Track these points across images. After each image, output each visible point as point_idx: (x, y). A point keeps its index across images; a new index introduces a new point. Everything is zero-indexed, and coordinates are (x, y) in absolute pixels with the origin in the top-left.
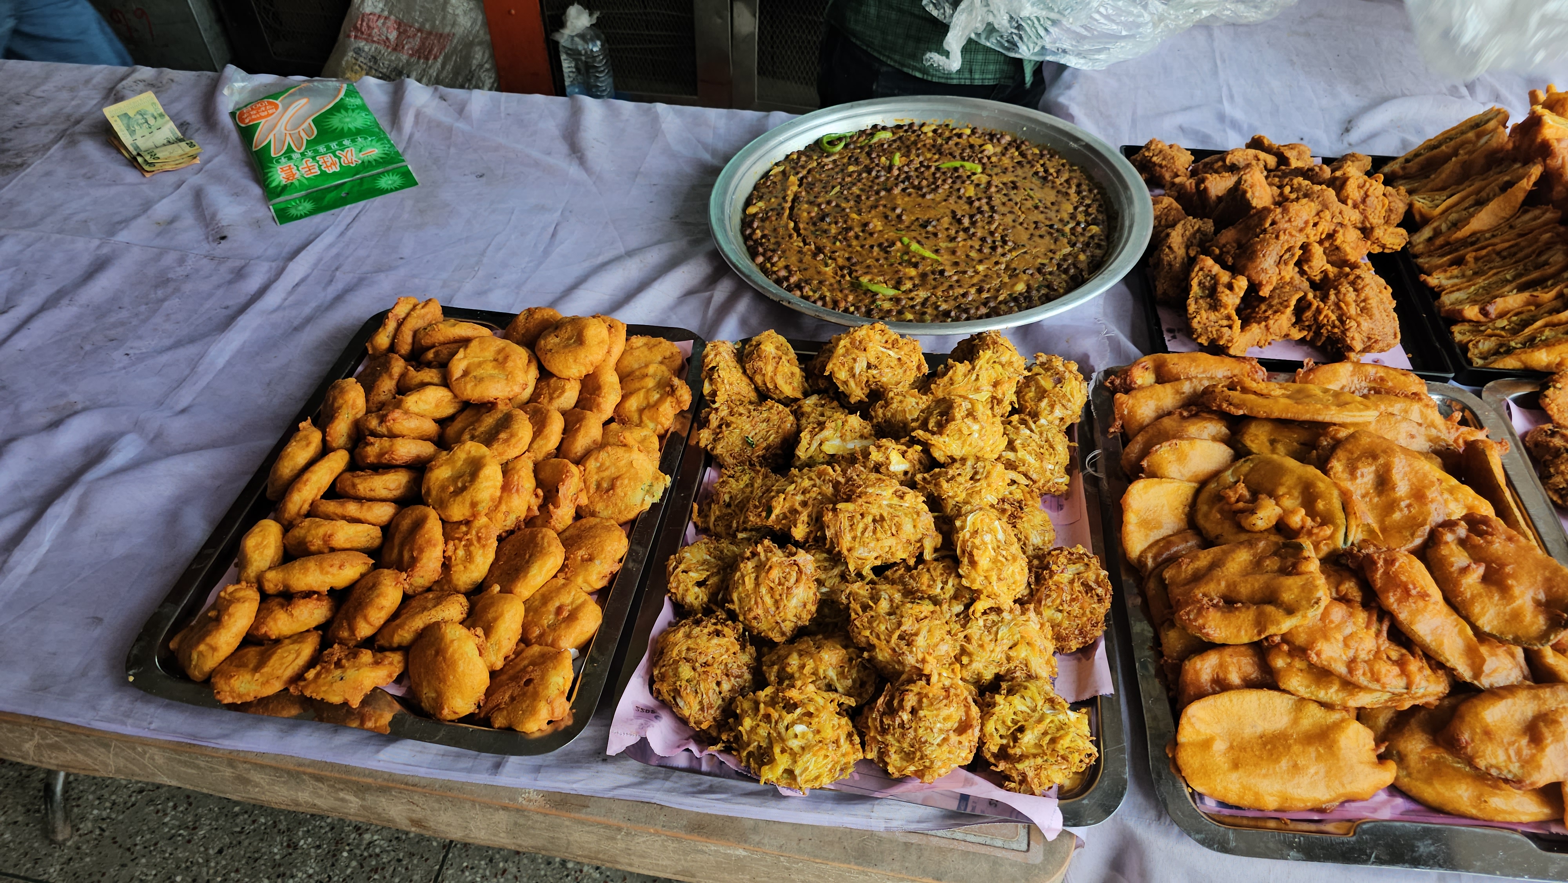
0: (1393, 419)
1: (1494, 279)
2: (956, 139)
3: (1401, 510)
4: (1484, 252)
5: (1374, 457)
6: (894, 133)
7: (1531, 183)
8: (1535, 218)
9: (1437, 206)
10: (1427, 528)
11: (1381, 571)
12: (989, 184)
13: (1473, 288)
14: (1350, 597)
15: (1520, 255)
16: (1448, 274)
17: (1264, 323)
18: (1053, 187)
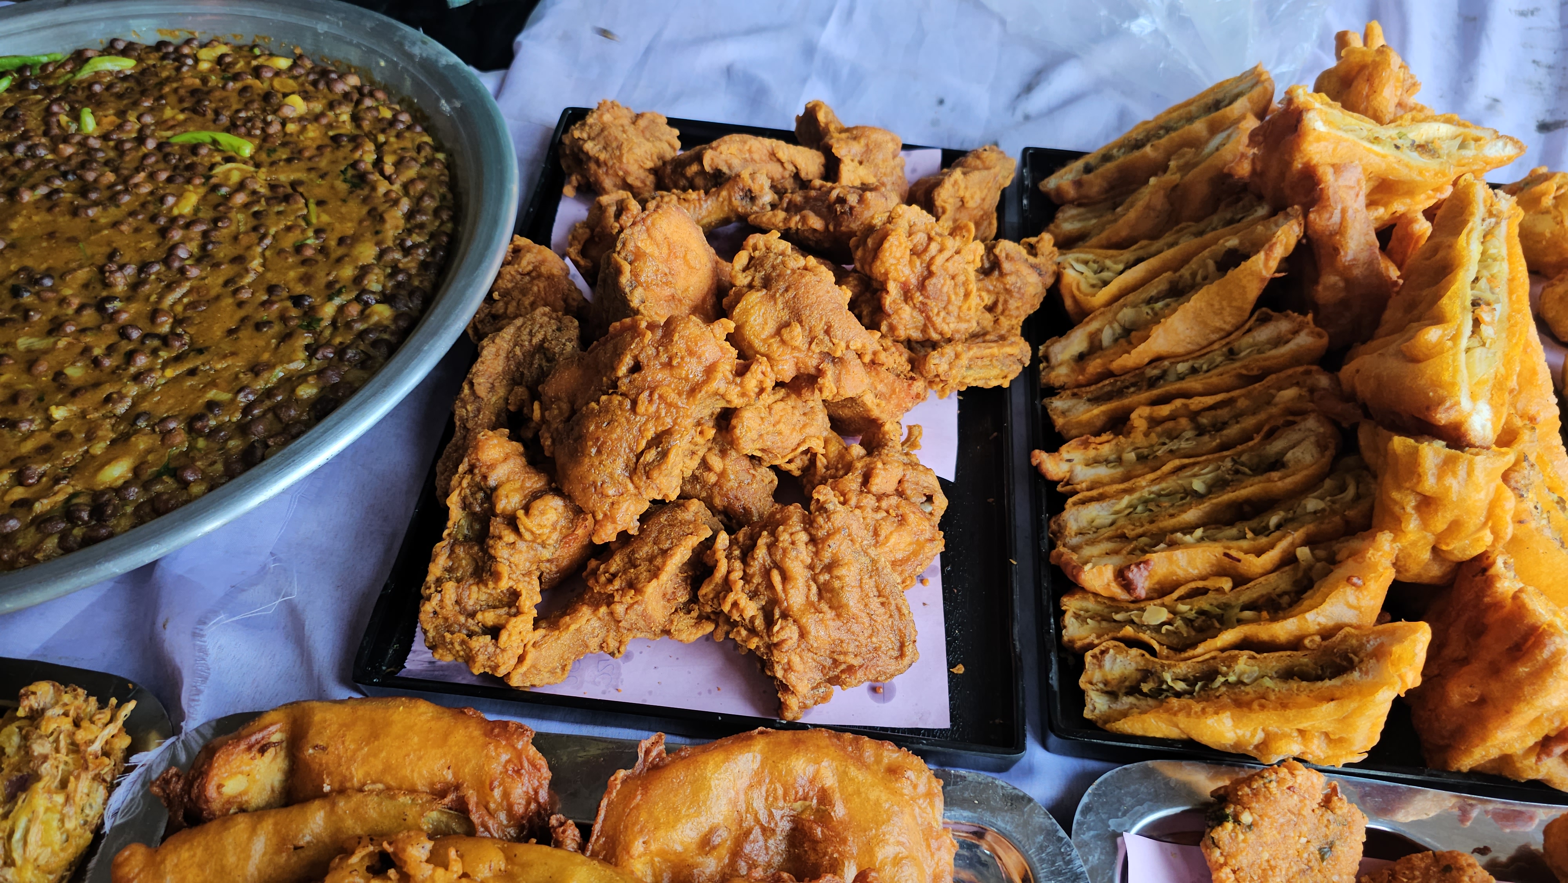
1: (1170, 484)
2: (250, 80)
4: (1165, 410)
6: (139, 60)
7: (1274, 264)
8: (1278, 341)
9: (1105, 283)
12: (241, 186)
13: (1126, 500)
15: (1232, 431)
16: (1091, 453)
17: (603, 610)
18: (365, 200)
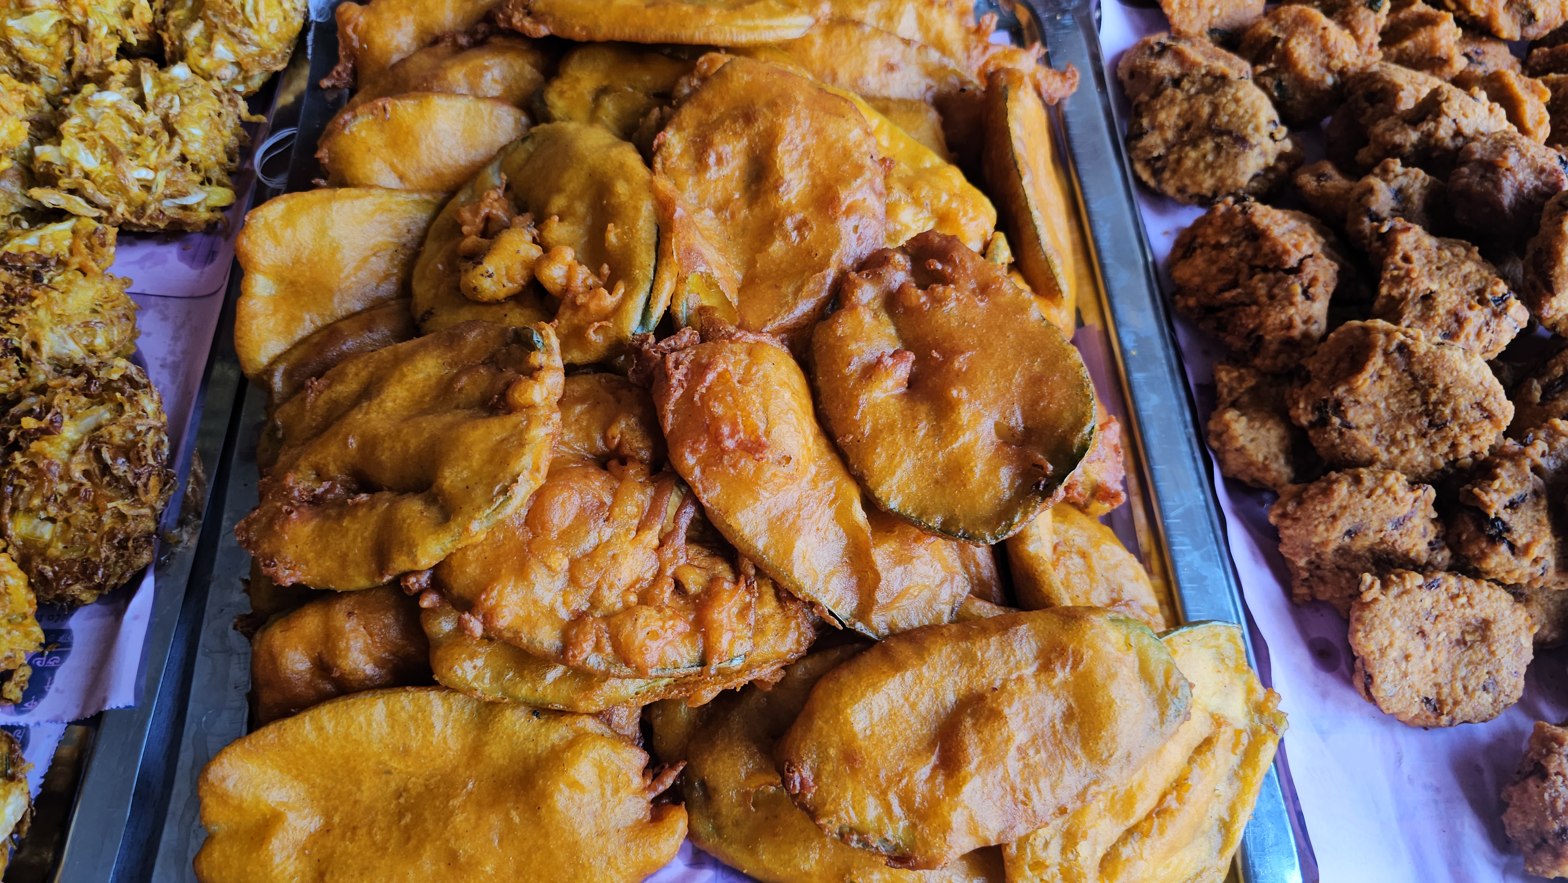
0: (855, 34)
3: (786, 237)
5: (749, 118)
10: (831, 273)
11: (677, 394)
14: (626, 450)
